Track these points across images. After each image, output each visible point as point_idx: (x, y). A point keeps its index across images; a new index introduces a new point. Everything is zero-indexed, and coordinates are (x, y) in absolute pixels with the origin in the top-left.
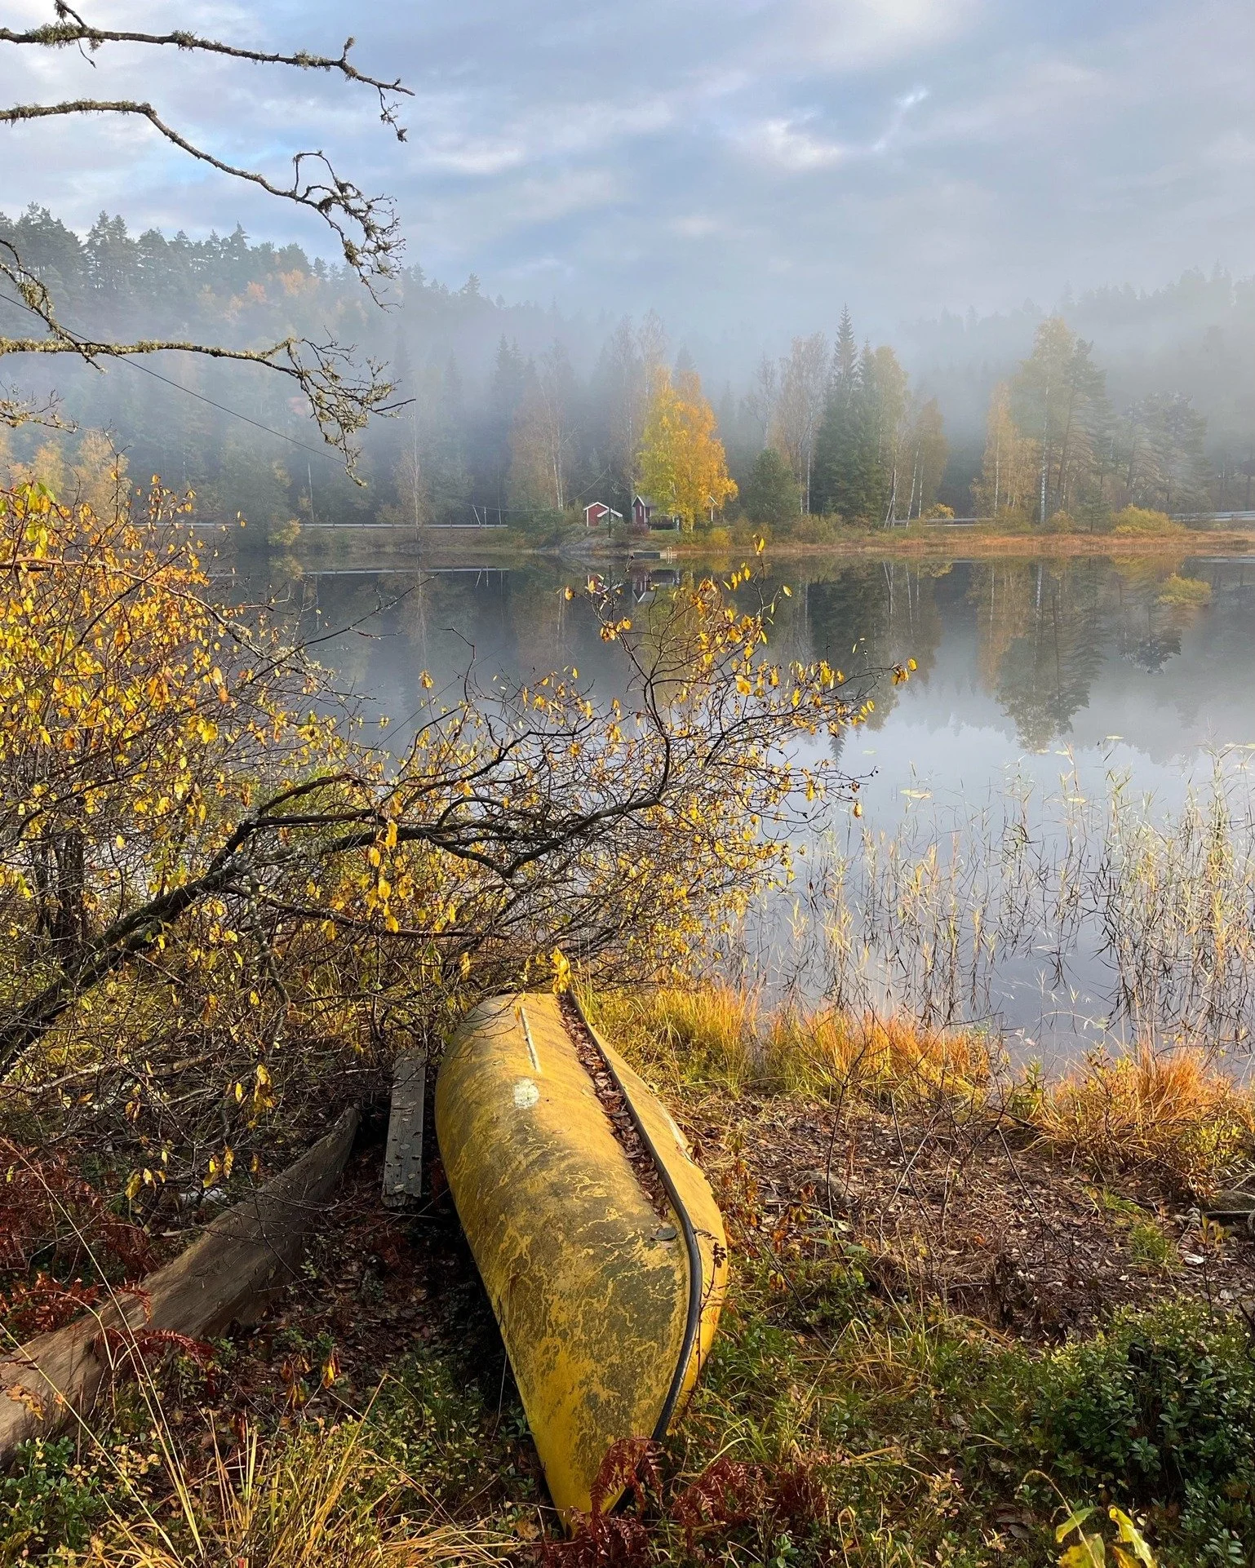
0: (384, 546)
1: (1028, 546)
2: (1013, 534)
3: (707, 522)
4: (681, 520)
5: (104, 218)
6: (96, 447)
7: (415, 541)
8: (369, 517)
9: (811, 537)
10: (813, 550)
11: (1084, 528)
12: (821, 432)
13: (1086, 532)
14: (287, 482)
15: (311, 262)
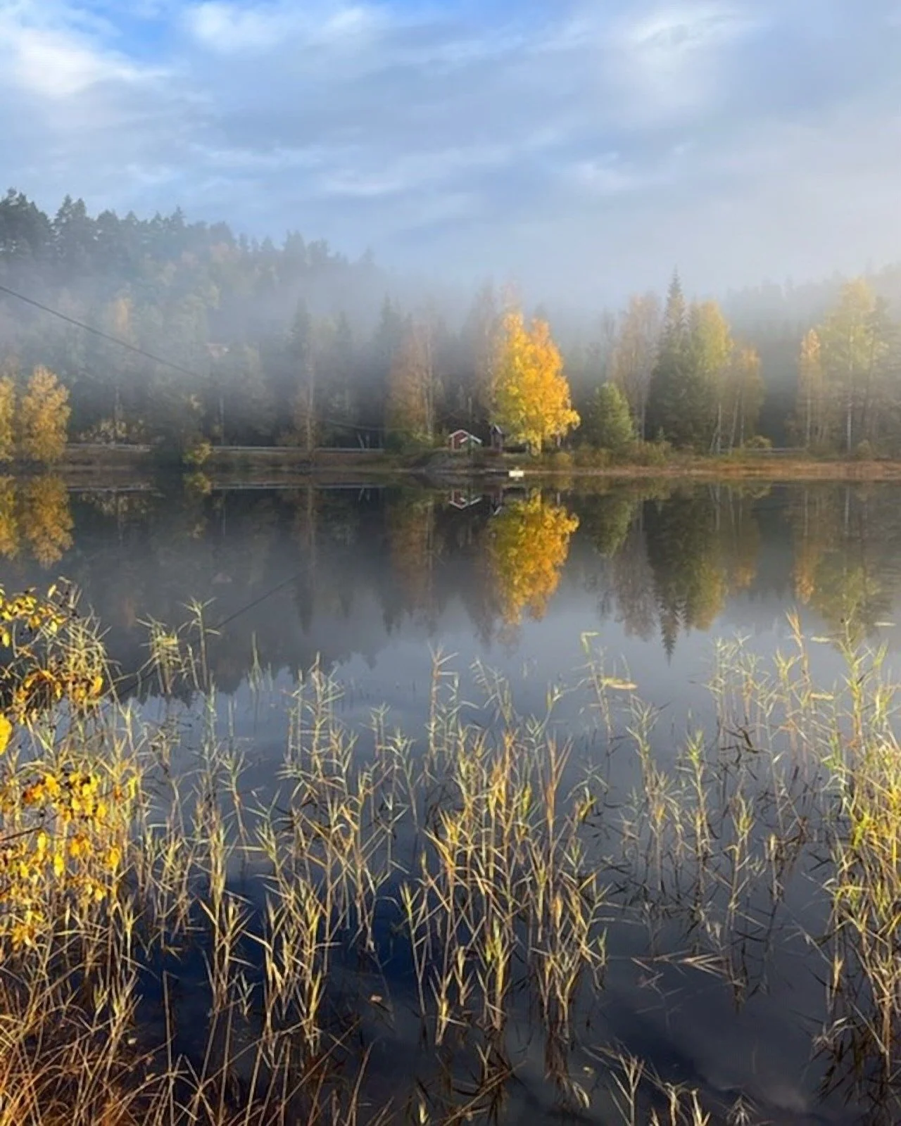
0: (280, 465)
1: (837, 471)
2: (820, 461)
3: (553, 447)
4: (530, 444)
5: (68, 201)
6: (43, 380)
7: (308, 462)
8: (270, 441)
9: (644, 461)
10: (646, 472)
11: (885, 456)
12: (655, 372)
13: (886, 460)
14: (203, 413)
15: (237, 236)
